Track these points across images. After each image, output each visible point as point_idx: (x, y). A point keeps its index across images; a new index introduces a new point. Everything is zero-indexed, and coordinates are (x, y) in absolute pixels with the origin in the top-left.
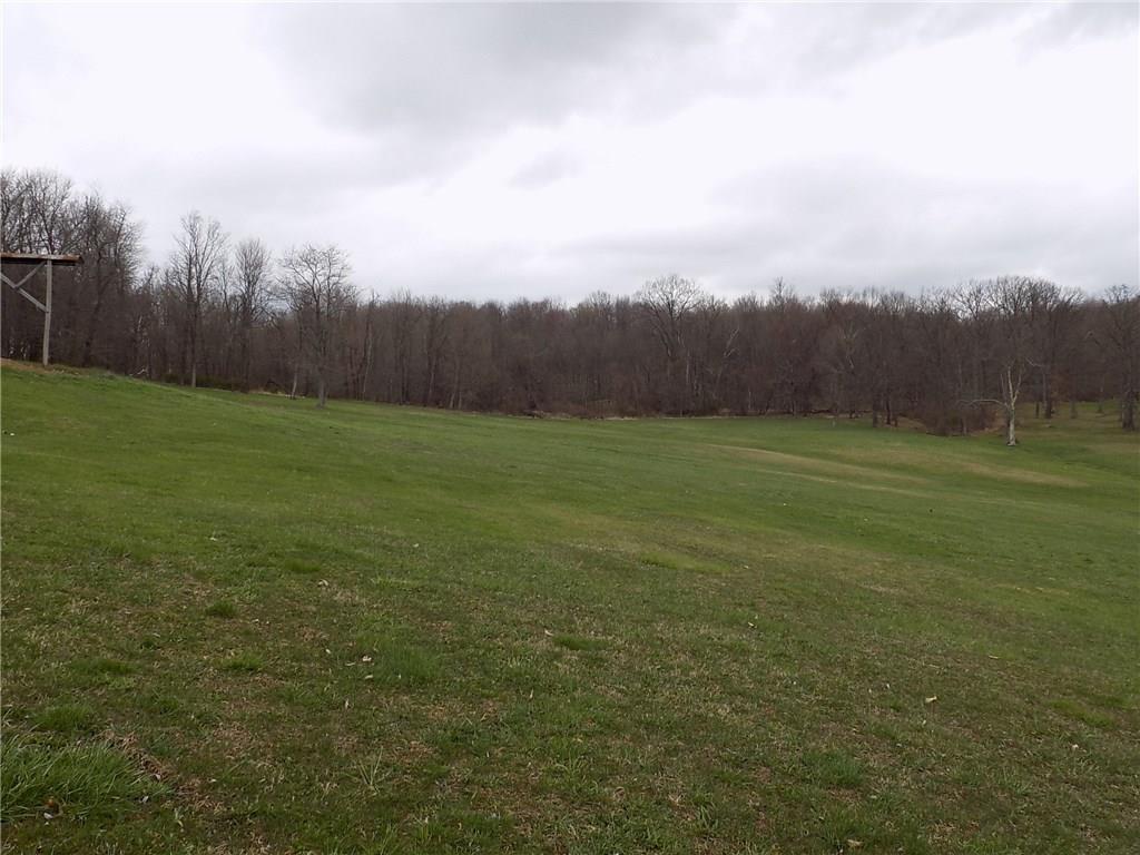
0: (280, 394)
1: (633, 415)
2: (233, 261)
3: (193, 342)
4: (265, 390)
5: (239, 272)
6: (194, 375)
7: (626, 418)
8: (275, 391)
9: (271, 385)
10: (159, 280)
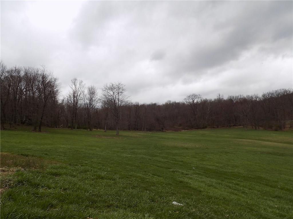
0: (99, 130)
1: (187, 129)
2: (86, 92)
3: (75, 117)
4: (95, 129)
5: (88, 96)
6: (76, 126)
7: (186, 131)
8: (97, 129)
9: (96, 127)
10: (65, 101)
